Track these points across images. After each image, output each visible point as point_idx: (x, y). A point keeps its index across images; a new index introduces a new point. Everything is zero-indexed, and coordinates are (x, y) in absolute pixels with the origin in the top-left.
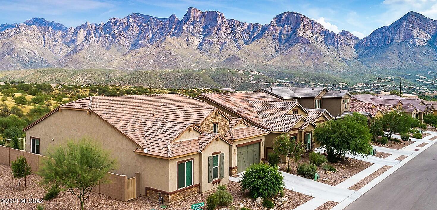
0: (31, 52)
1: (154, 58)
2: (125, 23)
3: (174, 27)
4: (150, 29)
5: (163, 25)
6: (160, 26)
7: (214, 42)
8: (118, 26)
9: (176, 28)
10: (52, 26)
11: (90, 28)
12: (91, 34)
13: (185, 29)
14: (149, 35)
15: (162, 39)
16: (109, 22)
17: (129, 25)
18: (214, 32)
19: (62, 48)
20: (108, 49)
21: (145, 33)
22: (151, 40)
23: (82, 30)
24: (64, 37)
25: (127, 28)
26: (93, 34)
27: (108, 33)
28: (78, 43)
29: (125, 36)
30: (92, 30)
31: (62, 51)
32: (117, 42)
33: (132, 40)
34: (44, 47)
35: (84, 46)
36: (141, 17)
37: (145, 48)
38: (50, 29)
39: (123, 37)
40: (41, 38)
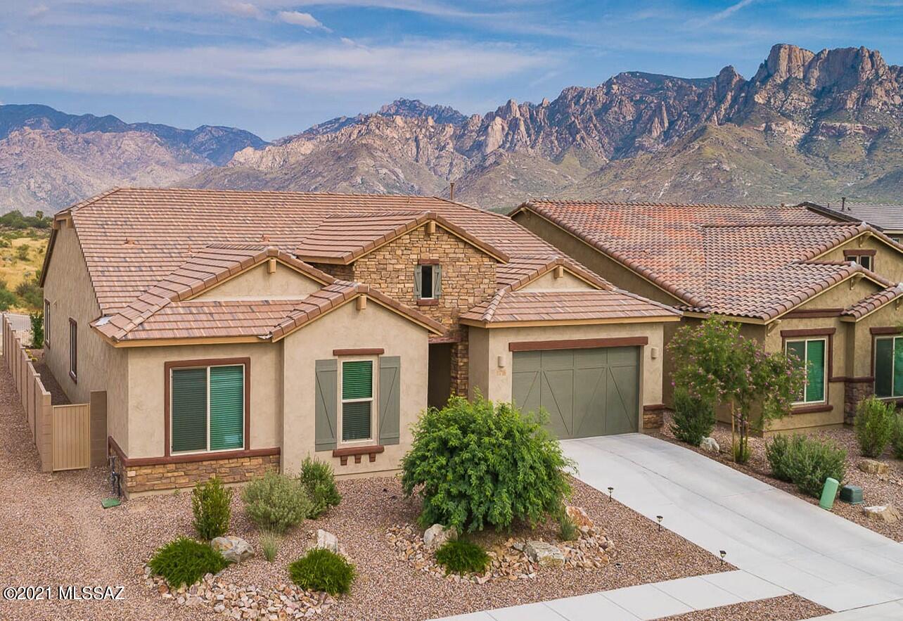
0: (389, 172)
1: (673, 178)
2: (601, 97)
3: (729, 97)
4: (664, 108)
5: (699, 96)
6: (691, 97)
7: (848, 133)
8: (584, 105)
9: (735, 100)
10: (436, 115)
11: (518, 115)
12: (519, 129)
13: (761, 101)
14: (662, 123)
15: (694, 131)
16: (563, 97)
17: (611, 102)
18: (850, 104)
19: (454, 163)
20: (557, 159)
21: (651, 120)
22: (667, 135)
23: (498, 120)
24: (458, 137)
25: (606, 108)
26: (522, 128)
27: (559, 124)
28: (489, 150)
29: (600, 128)
30: (522, 119)
31: (455, 170)
32: (579, 144)
33: (617, 136)
34: (417, 161)
35: (501, 155)
36: (641, 80)
37: (650, 156)
38: (431, 122)
39: (595, 131)
40: (410, 141)
